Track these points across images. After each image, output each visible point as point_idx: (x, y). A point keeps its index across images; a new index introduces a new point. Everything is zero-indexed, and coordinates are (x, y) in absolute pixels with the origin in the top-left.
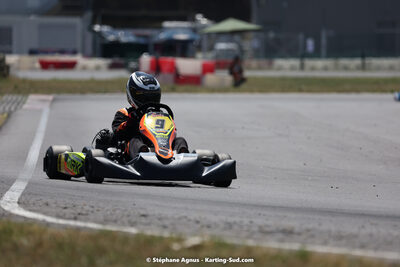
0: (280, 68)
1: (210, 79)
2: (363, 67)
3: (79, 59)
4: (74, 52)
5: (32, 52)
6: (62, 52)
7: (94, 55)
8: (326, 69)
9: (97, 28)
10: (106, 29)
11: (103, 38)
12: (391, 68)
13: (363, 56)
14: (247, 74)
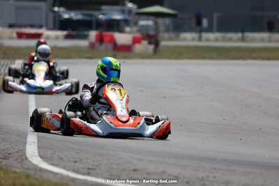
0: (184, 40)
1: (138, 48)
2: (243, 39)
3: (44, 31)
4: (41, 27)
5: (11, 26)
6: (32, 26)
7: (54, 28)
8: (216, 40)
9: (56, 9)
10: (62, 9)
11: (60, 16)
12: (262, 40)
13: (243, 32)
14: (163, 43)
